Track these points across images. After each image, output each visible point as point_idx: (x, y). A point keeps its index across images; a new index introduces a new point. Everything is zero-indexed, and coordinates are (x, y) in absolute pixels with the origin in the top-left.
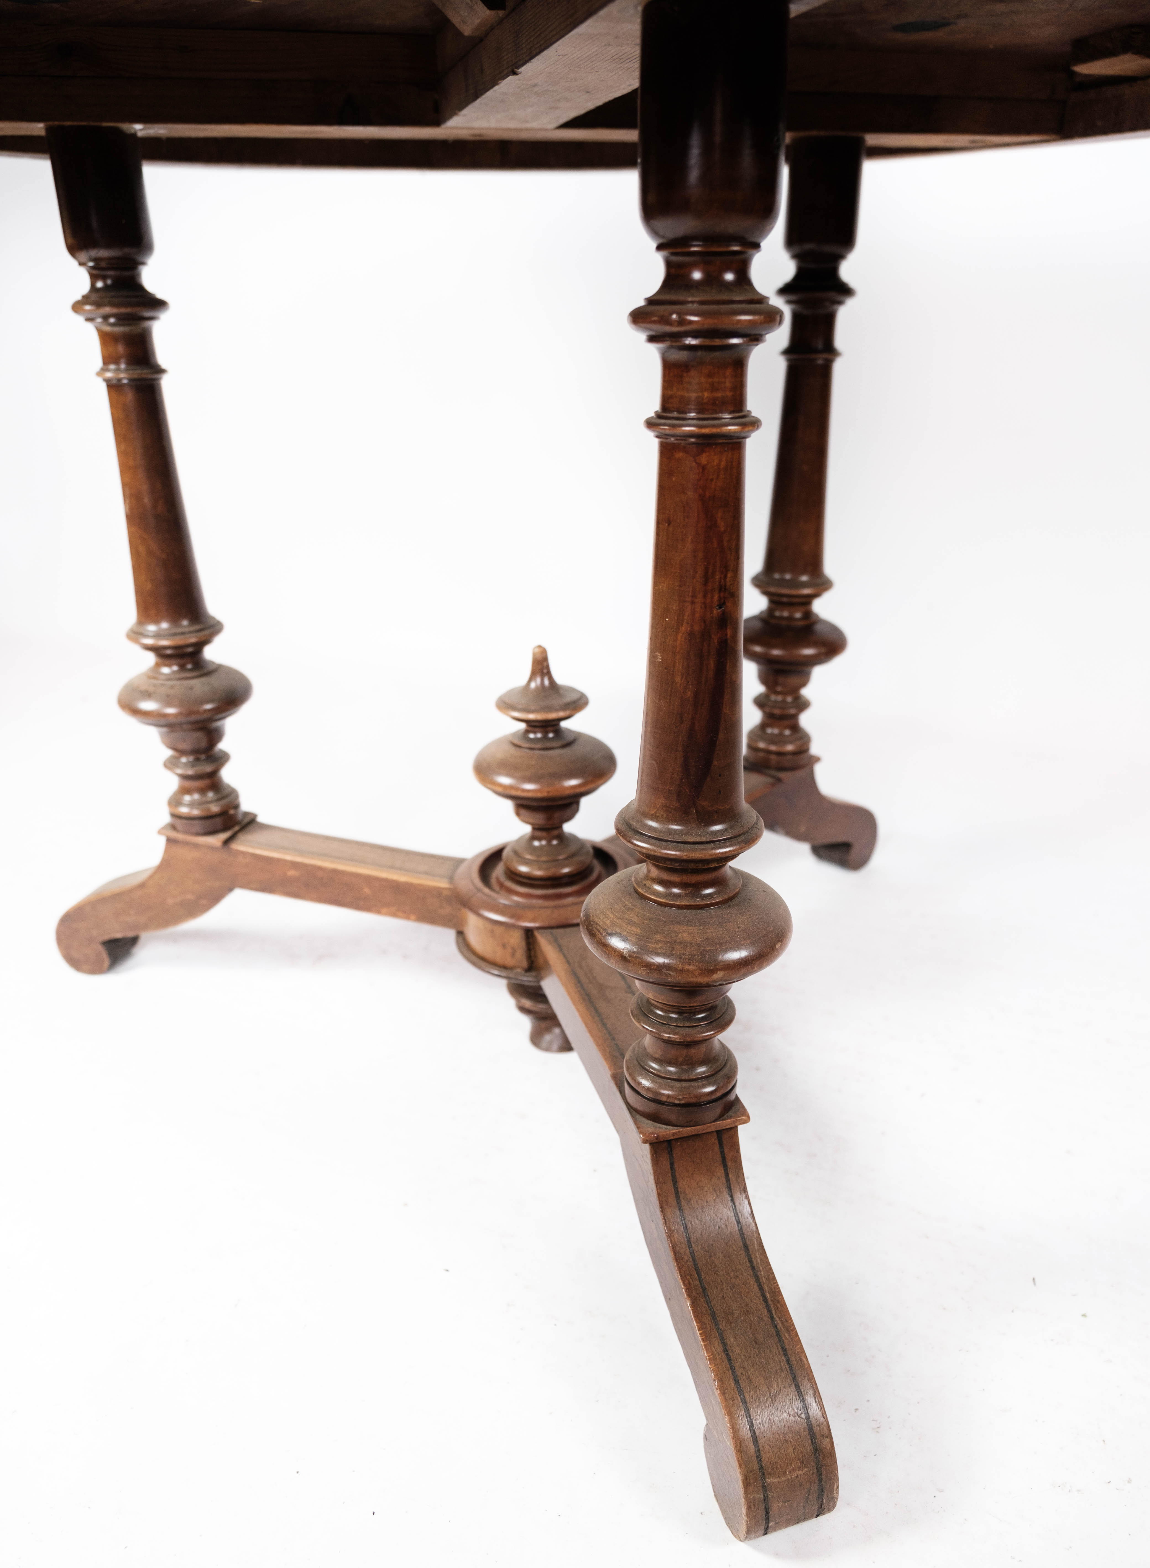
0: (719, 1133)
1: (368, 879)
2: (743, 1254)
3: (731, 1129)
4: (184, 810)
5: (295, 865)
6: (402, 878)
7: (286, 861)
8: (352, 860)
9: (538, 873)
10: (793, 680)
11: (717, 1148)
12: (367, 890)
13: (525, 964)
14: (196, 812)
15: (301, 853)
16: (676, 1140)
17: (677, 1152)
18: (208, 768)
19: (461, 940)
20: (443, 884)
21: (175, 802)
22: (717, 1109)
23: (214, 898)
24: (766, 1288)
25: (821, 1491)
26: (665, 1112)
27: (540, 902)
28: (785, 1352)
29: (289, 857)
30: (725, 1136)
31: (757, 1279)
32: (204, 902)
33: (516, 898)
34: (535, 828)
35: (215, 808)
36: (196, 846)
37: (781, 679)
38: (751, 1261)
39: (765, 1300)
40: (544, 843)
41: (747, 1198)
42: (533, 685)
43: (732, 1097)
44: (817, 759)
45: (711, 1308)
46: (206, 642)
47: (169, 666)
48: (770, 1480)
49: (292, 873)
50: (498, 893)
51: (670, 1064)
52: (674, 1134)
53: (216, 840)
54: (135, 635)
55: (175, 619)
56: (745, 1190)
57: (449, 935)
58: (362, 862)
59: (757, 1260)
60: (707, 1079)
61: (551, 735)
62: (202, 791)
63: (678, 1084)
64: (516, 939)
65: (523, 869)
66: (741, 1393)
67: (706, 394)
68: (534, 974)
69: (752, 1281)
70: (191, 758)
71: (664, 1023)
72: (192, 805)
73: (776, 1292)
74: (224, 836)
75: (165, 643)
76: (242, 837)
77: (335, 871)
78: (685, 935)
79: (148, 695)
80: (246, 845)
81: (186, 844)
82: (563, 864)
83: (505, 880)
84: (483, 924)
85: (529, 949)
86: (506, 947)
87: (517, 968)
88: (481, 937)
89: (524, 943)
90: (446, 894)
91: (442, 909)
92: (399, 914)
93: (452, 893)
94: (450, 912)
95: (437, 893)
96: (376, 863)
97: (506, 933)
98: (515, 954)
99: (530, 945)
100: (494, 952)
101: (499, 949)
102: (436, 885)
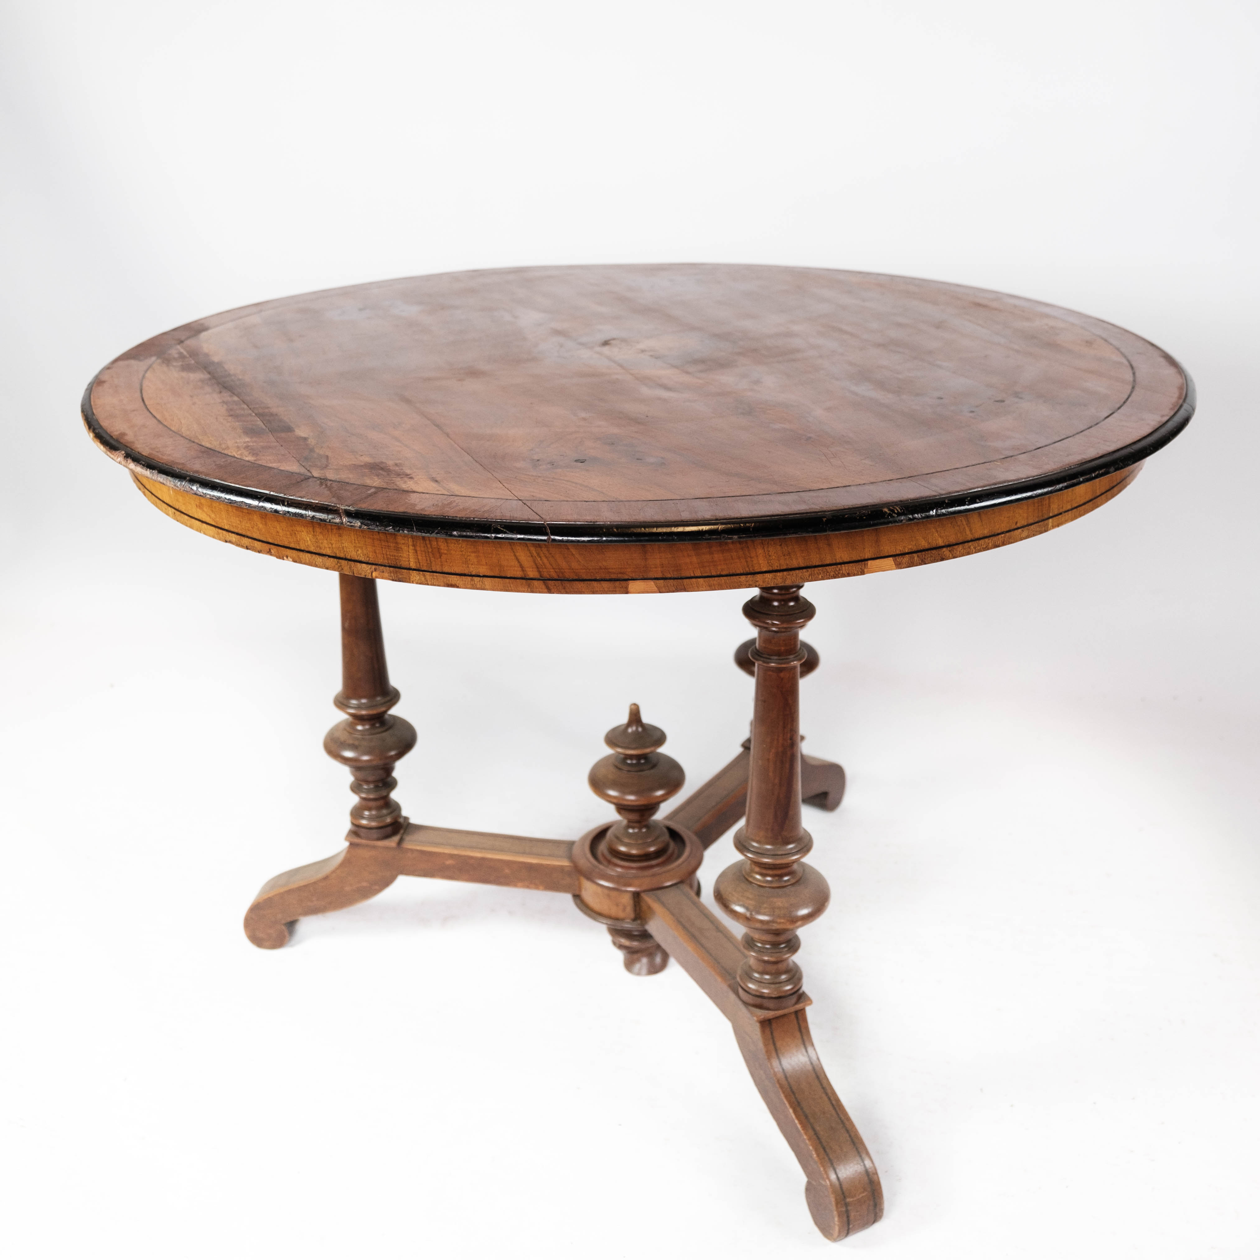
0: (796, 1012)
1: (508, 863)
2: (816, 1082)
3: (802, 1010)
4: (364, 822)
5: (452, 856)
6: (534, 861)
7: (444, 854)
8: (493, 849)
9: (634, 852)
11: (795, 1022)
12: (507, 871)
13: (632, 915)
14: (374, 824)
15: (455, 846)
16: (773, 1019)
17: (774, 1025)
18: (383, 792)
19: (579, 902)
20: (566, 862)
21: (356, 813)
22: (794, 999)
23: (386, 882)
24: (832, 1098)
25: (875, 1205)
26: (766, 1003)
27: (641, 873)
28: (848, 1131)
29: (447, 851)
30: (800, 1014)
31: (827, 1094)
32: (377, 887)
33: (619, 870)
34: (630, 821)
35: (389, 820)
36: (374, 847)
38: (821, 1085)
39: (833, 1105)
40: (636, 830)
41: (815, 1049)
42: (630, 730)
43: (801, 991)
45: (804, 1112)
47: (363, 725)
48: (848, 1200)
49: (449, 862)
50: (607, 867)
51: (767, 974)
52: (773, 1015)
53: (392, 842)
55: (371, 697)
56: (813, 1045)
57: (567, 898)
58: (501, 850)
59: (825, 1085)
60: (788, 981)
62: (379, 808)
63: (773, 986)
64: (627, 900)
65: (623, 849)
66: (827, 1155)
67: (783, 648)
68: (639, 922)
69: (824, 1095)
70: (372, 786)
71: (761, 951)
73: (838, 1100)
74: (396, 838)
75: (364, 712)
76: (408, 838)
77: (483, 859)
78: (780, 904)
80: (412, 843)
81: (367, 846)
82: (650, 845)
83: (609, 856)
84: (599, 890)
85: (635, 905)
86: (619, 905)
87: (627, 919)
88: (599, 899)
89: (632, 901)
90: (567, 870)
91: (564, 880)
92: (531, 886)
93: (571, 869)
94: (570, 882)
95: (561, 870)
96: (512, 851)
97: (619, 896)
98: (626, 909)
99: (635, 902)
100: (610, 909)
101: (614, 907)
102: (560, 864)
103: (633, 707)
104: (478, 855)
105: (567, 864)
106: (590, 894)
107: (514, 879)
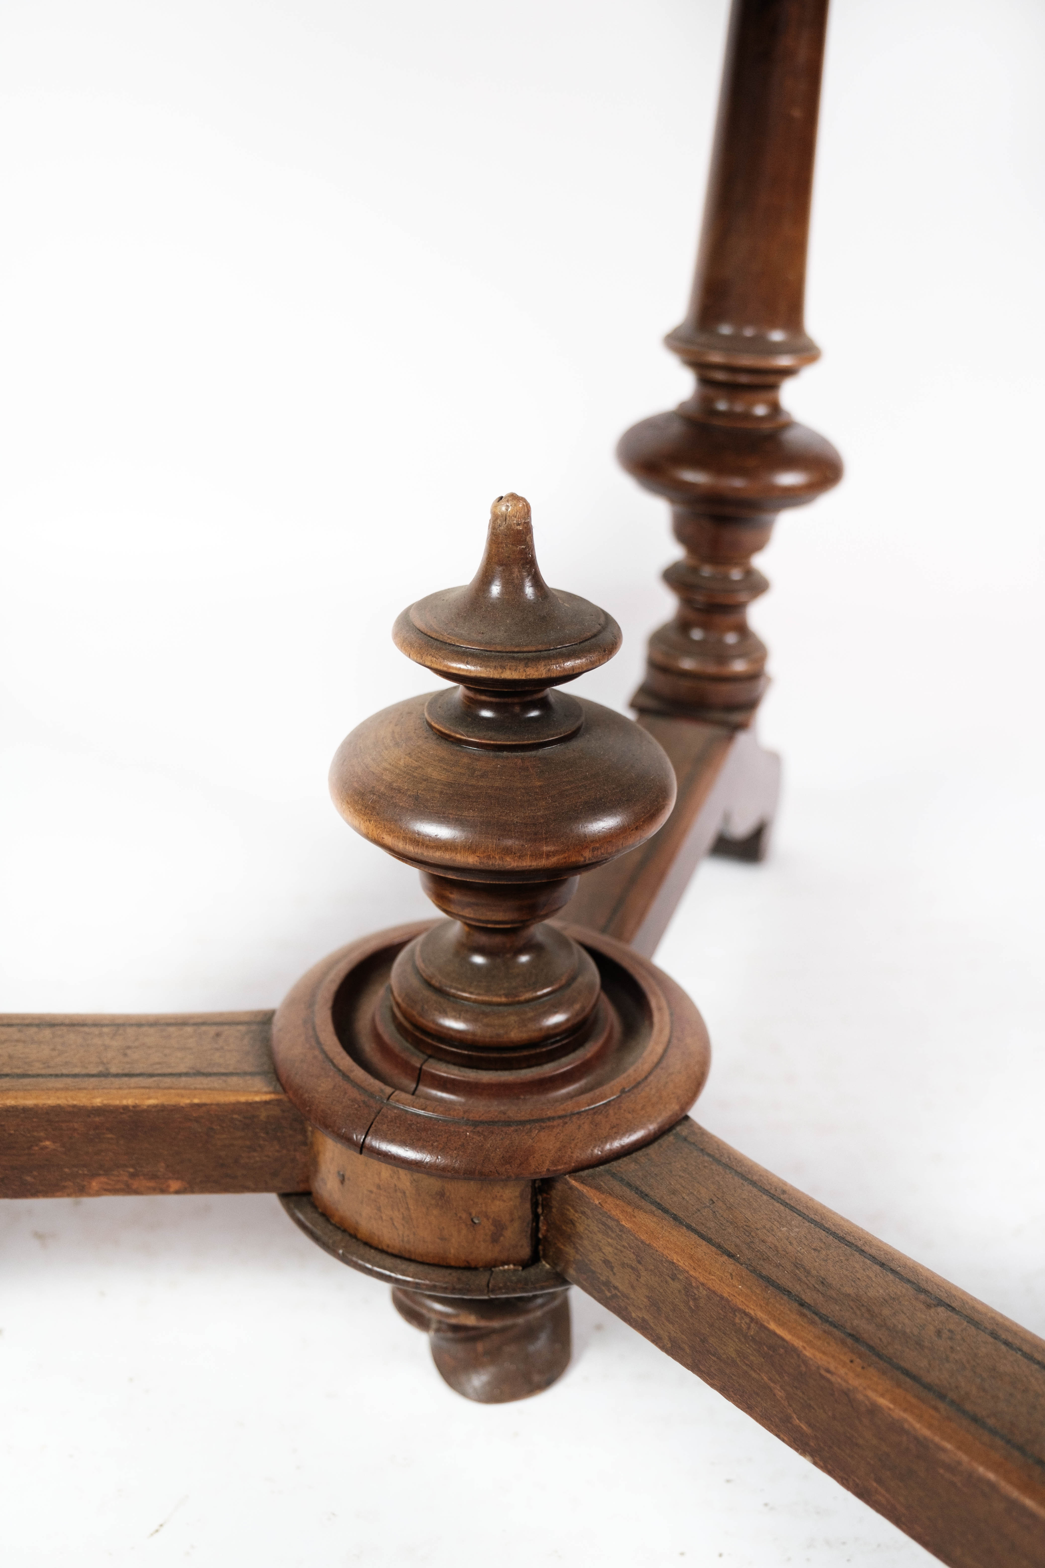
10: (743, 535)
20: (260, 1091)
37: (722, 533)
85: (536, 1217)
86: (480, 1224)
87: (504, 1263)
88: (402, 1210)
89: (528, 1205)
90: (268, 1117)
91: (255, 1150)
92: (135, 1184)
93: (283, 1111)
94: (276, 1154)
95: (245, 1118)
96: (59, 1072)
97: (483, 1192)
98: (501, 1235)
99: (537, 1207)
100: (443, 1239)
101: (459, 1232)
102: (243, 1099)
103: (503, 507)
105: (267, 1097)
106: (365, 1192)
107: (76, 1170)
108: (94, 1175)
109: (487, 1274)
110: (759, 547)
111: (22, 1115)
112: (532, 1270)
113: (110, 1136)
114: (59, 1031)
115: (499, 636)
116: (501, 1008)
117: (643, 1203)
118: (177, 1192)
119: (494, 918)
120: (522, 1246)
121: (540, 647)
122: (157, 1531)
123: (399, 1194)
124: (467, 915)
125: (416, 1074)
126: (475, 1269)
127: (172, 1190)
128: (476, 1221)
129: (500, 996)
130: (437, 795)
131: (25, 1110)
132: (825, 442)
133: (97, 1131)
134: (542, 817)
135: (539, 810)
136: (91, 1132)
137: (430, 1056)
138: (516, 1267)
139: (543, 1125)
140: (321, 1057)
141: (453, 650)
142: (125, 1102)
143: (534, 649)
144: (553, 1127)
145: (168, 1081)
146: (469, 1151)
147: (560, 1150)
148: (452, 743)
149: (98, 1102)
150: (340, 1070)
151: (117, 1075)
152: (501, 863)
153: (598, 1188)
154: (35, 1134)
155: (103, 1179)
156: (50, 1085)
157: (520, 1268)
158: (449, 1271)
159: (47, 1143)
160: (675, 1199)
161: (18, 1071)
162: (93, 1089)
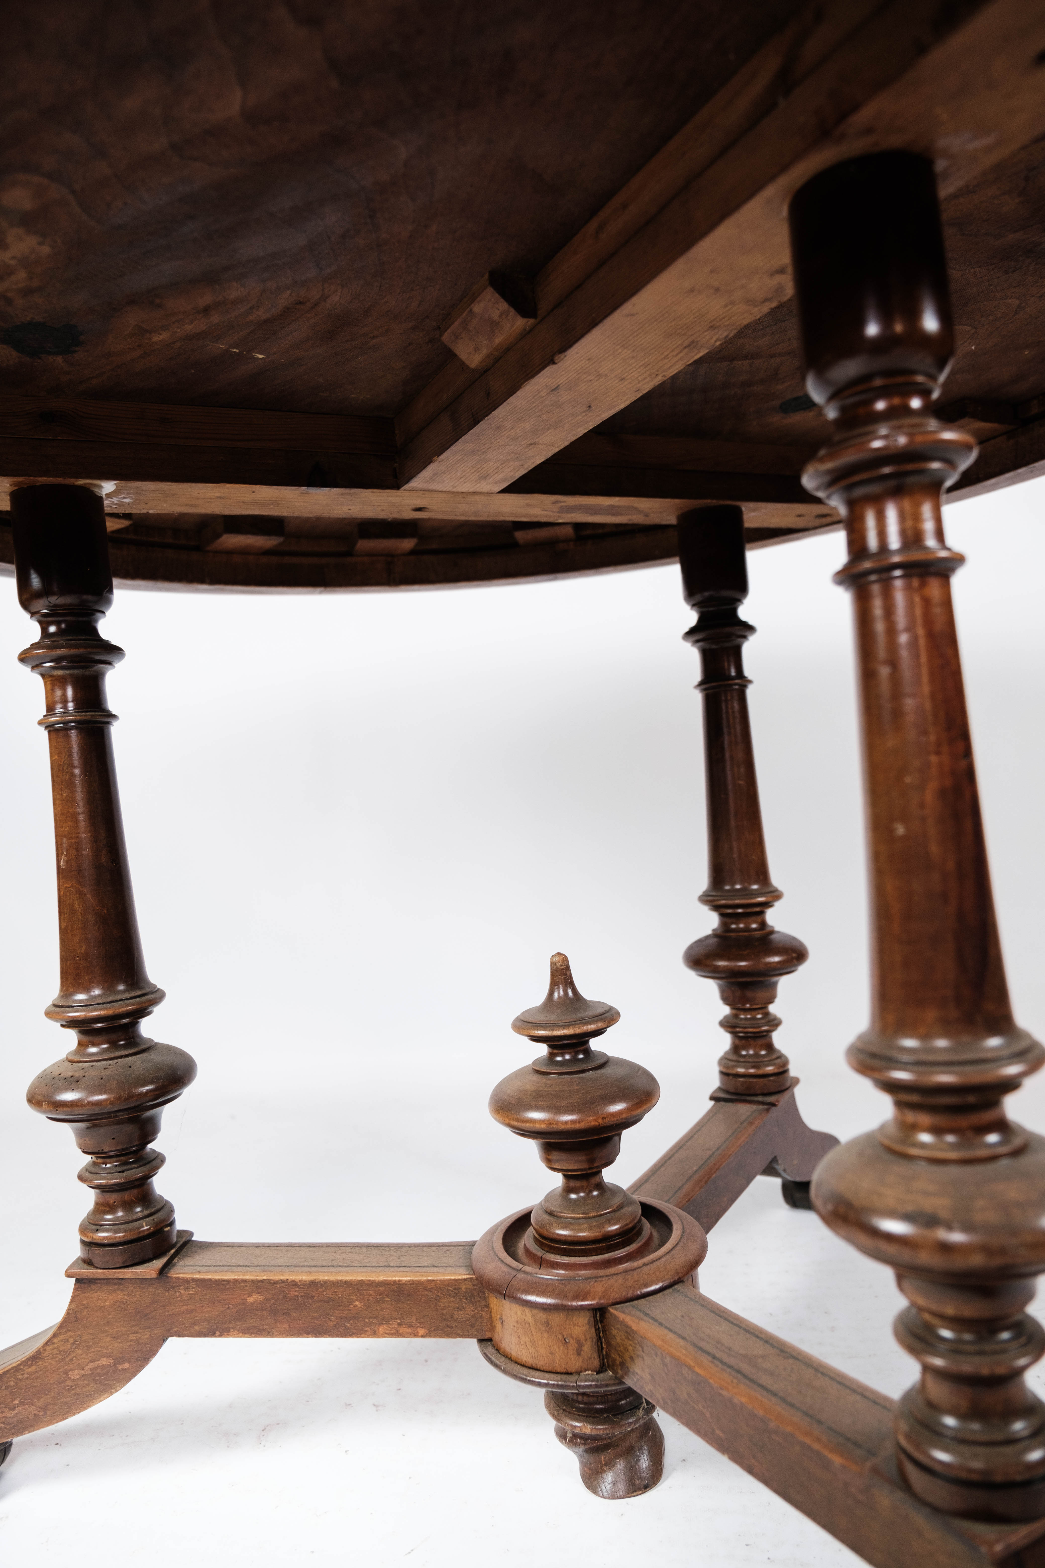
1: (360, 1290)
4: (103, 1235)
5: (258, 1286)
6: (404, 1278)
7: (244, 1283)
8: (330, 1266)
9: (584, 1235)
10: (761, 994)
13: (596, 1363)
14: (120, 1236)
18: (137, 1173)
19: (491, 1351)
20: (462, 1274)
21: (91, 1225)
23: (141, 1355)
29: (248, 1278)
32: (126, 1366)
34: (568, 1177)
35: (144, 1228)
36: (122, 1282)
37: (749, 994)
40: (581, 1196)
42: (554, 1000)
44: (796, 1081)
46: (142, 1012)
47: (96, 1044)
53: (150, 1270)
54: (56, 1011)
55: (109, 985)
61: (581, 1056)
62: (128, 1206)
64: (582, 1328)
65: (566, 1233)
70: (116, 1162)
72: (116, 1225)
74: (159, 1263)
76: (180, 1262)
79: (72, 1083)
80: (186, 1269)
81: (107, 1281)
82: (611, 1222)
83: (539, 1252)
84: (528, 1315)
85: (599, 1338)
86: (569, 1342)
87: (586, 1370)
88: (529, 1336)
89: (593, 1330)
90: (466, 1289)
91: (461, 1310)
92: (402, 1330)
93: (474, 1285)
94: (472, 1313)
95: (455, 1289)
96: (365, 1265)
97: (568, 1321)
98: (581, 1350)
99: (599, 1333)
100: (551, 1354)
101: (559, 1348)
102: (453, 1278)
103: (557, 959)
104: (306, 1277)
105: (465, 1277)
106: (512, 1327)
107: (371, 1320)
108: (381, 1324)
109: (577, 1377)
110: (771, 1000)
111: (345, 1286)
112: (602, 1375)
113: (387, 1299)
114: (369, 1249)
115: (552, 1017)
116: (580, 1221)
117: (646, 1318)
118: (422, 1336)
119: (569, 1168)
120: (594, 1358)
121: (571, 1020)
122: (409, 1553)
123: (527, 1325)
124: (557, 1168)
125: (539, 1261)
126: (571, 1374)
127: (420, 1335)
128: (567, 1341)
129: (579, 1214)
130: (528, 1096)
131: (346, 1282)
132: (794, 939)
133: (381, 1296)
134: (576, 1103)
135: (575, 1100)
136: (378, 1297)
137: (547, 1252)
138: (592, 1373)
139: (597, 1280)
140: (492, 1254)
141: (533, 1026)
142: (394, 1279)
143: (568, 1021)
144: (602, 1281)
145: (417, 1269)
146: (556, 1293)
147: (604, 1292)
148: (540, 1074)
149: (381, 1278)
150: (500, 1259)
151: (393, 1267)
152: (556, 1126)
153: (623, 1312)
154: (351, 1297)
155: (385, 1326)
156: (359, 1270)
157: (595, 1373)
158: (557, 1375)
159: (357, 1303)
160: (663, 1316)
161: (346, 1265)
162: (380, 1272)
